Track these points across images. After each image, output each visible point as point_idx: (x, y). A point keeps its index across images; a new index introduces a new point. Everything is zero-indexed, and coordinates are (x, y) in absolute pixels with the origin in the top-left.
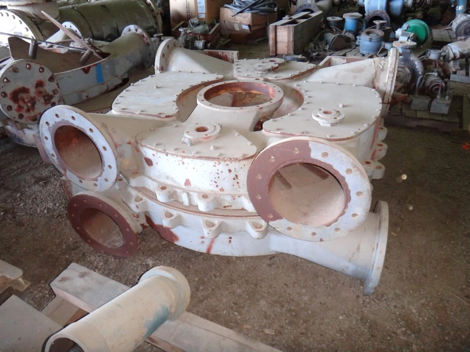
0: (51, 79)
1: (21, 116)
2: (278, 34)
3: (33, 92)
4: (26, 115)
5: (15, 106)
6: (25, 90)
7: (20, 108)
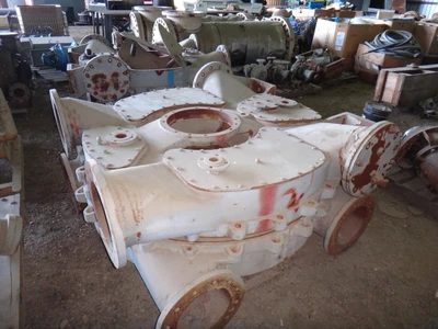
0: (126, 73)
1: (96, 93)
2: (388, 80)
3: (108, 79)
4: (100, 93)
5: (93, 85)
6: (103, 76)
7: (97, 87)
